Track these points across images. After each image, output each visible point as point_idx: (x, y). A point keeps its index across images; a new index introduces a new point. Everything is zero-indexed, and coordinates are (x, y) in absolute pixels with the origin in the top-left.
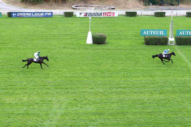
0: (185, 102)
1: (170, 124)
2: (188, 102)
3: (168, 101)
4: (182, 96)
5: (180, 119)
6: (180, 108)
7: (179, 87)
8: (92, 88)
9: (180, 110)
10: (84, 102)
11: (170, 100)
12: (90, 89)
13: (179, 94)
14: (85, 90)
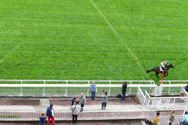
0: (88, 30)
1: (76, 46)
2: (90, 31)
3: (76, 29)
4: (86, 26)
5: (84, 43)
6: (84, 35)
7: (84, 19)
8: (20, 18)
9: (84, 36)
10: (13, 27)
11: (77, 29)
12: (18, 18)
13: (84, 24)
14: (14, 19)
